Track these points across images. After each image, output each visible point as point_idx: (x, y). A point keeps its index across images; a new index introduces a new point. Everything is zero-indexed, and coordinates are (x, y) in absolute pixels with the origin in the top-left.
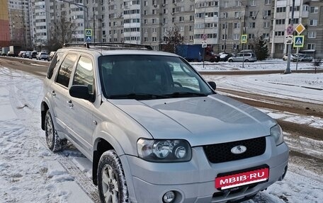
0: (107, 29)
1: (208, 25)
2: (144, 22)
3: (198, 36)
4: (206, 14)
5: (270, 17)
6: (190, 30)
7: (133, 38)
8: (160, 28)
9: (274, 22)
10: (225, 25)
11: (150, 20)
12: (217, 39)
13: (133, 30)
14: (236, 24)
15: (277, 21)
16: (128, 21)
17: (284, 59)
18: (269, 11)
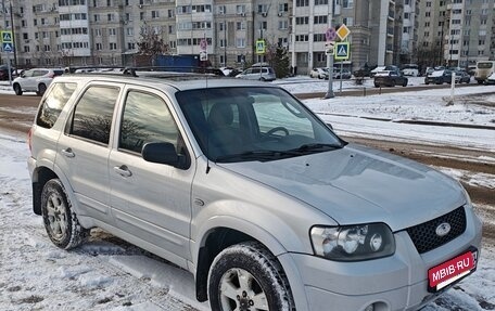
0: (31, 30)
1: (198, 25)
2: (93, 19)
3: (183, 41)
4: (194, 8)
5: (286, 14)
6: (170, 32)
7: (77, 45)
8: (122, 29)
9: (294, 20)
10: (223, 26)
11: (103, 16)
12: (212, 46)
13: (76, 31)
14: (239, 24)
15: (297, 19)
16: (66, 17)
17: (311, 76)
18: (286, 5)
